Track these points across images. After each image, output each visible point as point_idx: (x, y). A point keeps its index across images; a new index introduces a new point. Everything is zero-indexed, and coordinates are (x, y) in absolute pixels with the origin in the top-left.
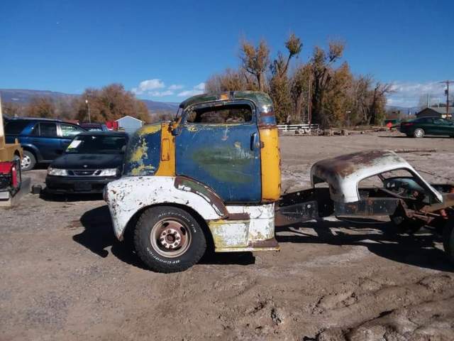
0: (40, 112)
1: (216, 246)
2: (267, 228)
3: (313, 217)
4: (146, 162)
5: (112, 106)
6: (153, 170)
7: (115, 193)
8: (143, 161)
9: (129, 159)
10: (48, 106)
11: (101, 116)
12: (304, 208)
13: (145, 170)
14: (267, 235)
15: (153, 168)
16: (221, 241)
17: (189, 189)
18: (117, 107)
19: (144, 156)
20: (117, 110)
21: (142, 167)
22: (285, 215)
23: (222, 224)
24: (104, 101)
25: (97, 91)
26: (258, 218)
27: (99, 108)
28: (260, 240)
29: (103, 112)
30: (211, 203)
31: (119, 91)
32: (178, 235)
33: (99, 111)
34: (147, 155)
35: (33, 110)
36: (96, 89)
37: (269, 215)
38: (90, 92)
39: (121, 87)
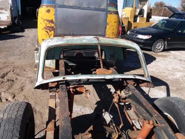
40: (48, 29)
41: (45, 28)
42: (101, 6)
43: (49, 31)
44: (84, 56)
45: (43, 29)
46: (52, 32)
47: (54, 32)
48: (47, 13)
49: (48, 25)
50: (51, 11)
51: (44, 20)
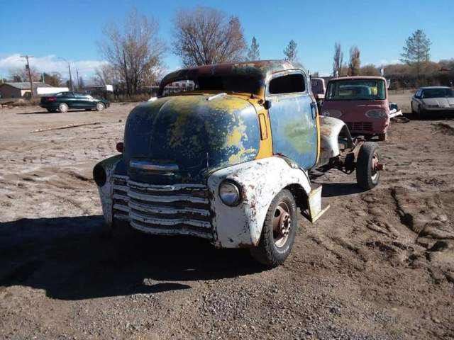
4: (246, 145)
6: (254, 153)
7: (253, 187)
8: (244, 144)
9: (221, 144)
13: (246, 154)
15: (253, 150)
19: (243, 137)
21: (242, 151)
34: (246, 136)
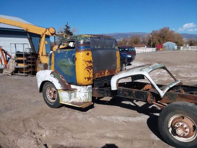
0: (134, 41)
1: (60, 100)
2: (83, 97)
3: (109, 95)
5: (164, 38)
10: (137, 39)
11: (158, 42)
12: (105, 90)
14: (84, 100)
16: (61, 99)
17: (53, 76)
18: (166, 38)
20: (165, 39)
22: (98, 92)
23: (62, 92)
24: (160, 35)
25: (157, 31)
26: (80, 91)
27: (157, 39)
28: (81, 101)
29: (159, 40)
30: (59, 82)
31: (167, 30)
32: (52, 94)
33: (157, 40)
35: (132, 40)
36: (157, 30)
37: (84, 91)
38: (154, 32)
39: (168, 28)
40: (89, 68)
41: (87, 68)
42: (112, 46)
43: (89, 70)
44: (108, 84)
45: (85, 69)
46: (92, 70)
47: (93, 70)
48: (87, 56)
49: (89, 65)
50: (89, 54)
51: (86, 61)
